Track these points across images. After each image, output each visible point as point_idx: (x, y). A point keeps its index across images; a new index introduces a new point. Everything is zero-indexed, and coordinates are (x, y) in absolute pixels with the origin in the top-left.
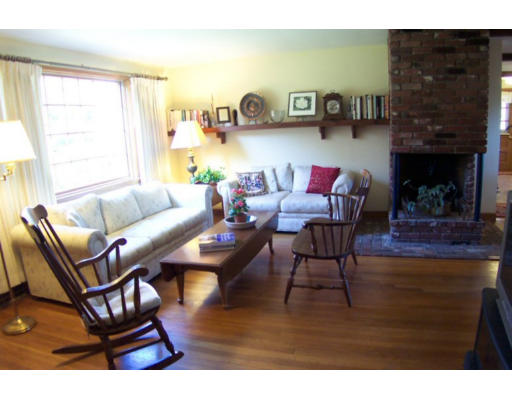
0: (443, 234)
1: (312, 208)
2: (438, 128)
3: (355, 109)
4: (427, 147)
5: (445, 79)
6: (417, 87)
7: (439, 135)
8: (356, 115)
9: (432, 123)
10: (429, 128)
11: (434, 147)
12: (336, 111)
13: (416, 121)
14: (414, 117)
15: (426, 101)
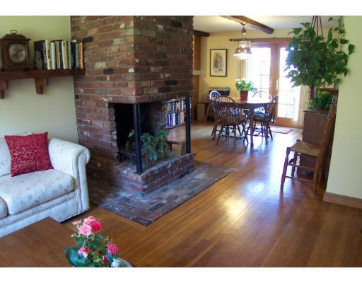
0: (174, 172)
1: (54, 192)
2: (167, 75)
3: (49, 57)
4: (161, 94)
5: (170, 30)
6: (153, 34)
7: (168, 82)
8: (51, 64)
9: (163, 71)
10: (162, 76)
11: (165, 94)
12: (22, 59)
13: (152, 69)
14: (151, 64)
15: (159, 48)
